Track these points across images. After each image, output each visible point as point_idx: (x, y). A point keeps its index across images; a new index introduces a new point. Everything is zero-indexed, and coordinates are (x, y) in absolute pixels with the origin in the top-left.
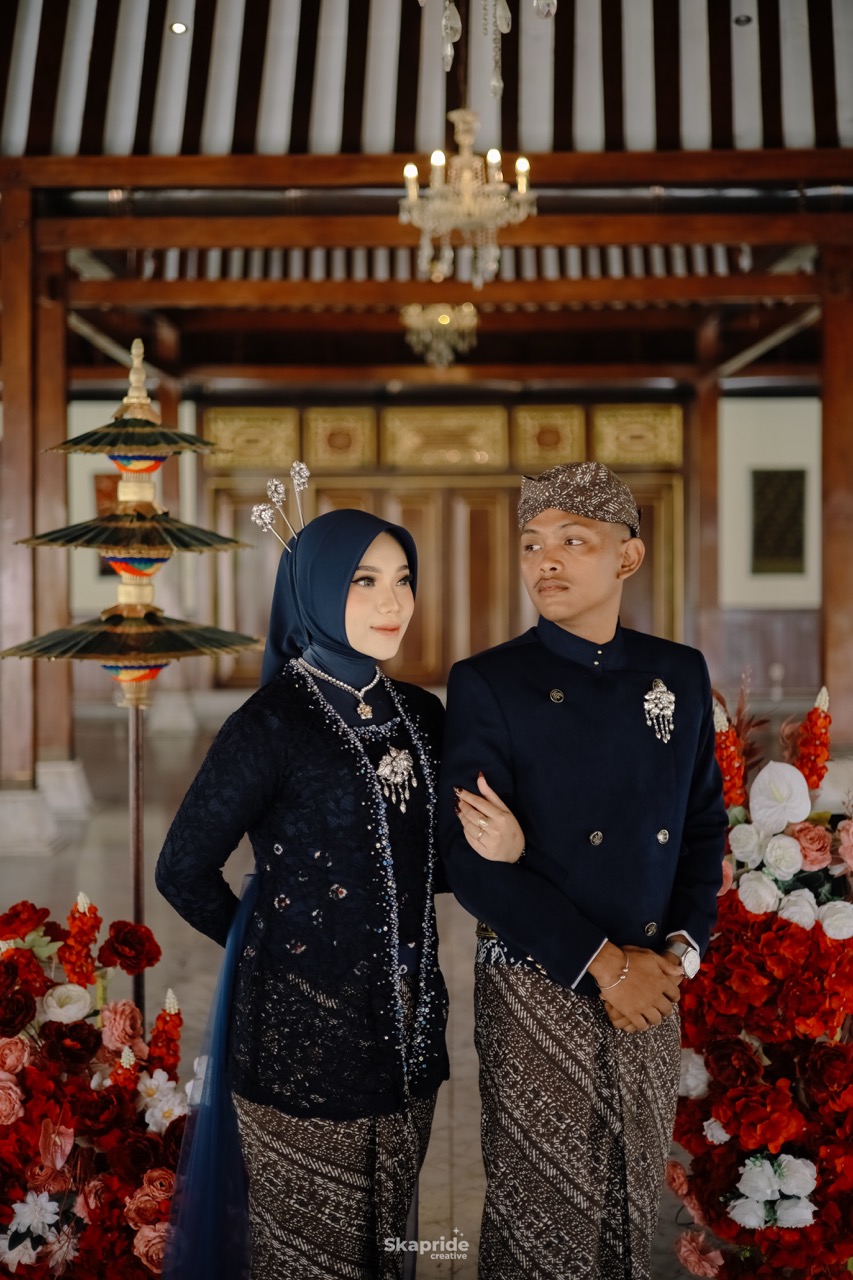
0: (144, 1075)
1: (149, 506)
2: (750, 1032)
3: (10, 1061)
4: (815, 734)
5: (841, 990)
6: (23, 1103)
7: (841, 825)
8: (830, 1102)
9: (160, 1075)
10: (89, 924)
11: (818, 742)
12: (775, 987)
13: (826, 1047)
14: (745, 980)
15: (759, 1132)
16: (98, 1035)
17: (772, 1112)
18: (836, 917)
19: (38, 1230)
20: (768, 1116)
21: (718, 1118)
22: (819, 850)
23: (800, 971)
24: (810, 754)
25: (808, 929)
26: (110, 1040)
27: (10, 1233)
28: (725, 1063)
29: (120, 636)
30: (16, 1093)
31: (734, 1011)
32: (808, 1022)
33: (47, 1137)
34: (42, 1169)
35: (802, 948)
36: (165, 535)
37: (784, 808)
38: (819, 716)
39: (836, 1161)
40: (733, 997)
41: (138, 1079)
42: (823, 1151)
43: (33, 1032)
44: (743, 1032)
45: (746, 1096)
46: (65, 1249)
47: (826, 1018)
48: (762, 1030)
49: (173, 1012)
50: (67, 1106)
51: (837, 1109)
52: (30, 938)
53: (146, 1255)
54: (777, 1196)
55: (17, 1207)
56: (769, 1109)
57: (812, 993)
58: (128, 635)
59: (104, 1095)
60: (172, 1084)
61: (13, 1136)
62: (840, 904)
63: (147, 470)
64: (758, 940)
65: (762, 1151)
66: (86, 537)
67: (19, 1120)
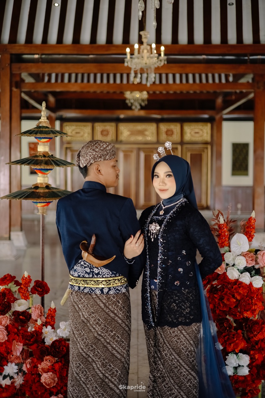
0: (44, 327)
1: (47, 153)
2: (230, 316)
3: (3, 323)
4: (251, 225)
5: (258, 303)
6: (7, 335)
7: (258, 252)
8: (254, 337)
9: (49, 327)
10: (28, 281)
11: (252, 227)
12: (238, 302)
13: (253, 320)
14: (228, 300)
15: (232, 346)
16: (30, 315)
17: (236, 340)
18: (256, 281)
19: (11, 375)
20: (235, 342)
21: (220, 342)
22: (252, 260)
23: (245, 297)
24: (249, 231)
25: (248, 284)
26: (34, 317)
27: (3, 375)
28: (222, 325)
29: (38, 192)
30: (5, 333)
31: (225, 309)
32: (248, 313)
33: (14, 346)
34: (13, 356)
35: (246, 290)
36: (52, 162)
37: (241, 247)
38: (252, 220)
39: (256, 355)
40: (225, 305)
42: (252, 352)
43: (10, 314)
44: (228, 316)
45: (228, 335)
46: (20, 380)
47: (253, 312)
48: (234, 316)
49: (53, 308)
50: (21, 336)
51: (256, 340)
52: (10, 285)
53: (45, 382)
54: (237, 365)
55: (5, 367)
56: (235, 339)
57: (249, 304)
58: (40, 192)
59: (32, 334)
60: (53, 330)
61: (4, 346)
62: (257, 277)
63: (47, 142)
64: (232, 288)
65: (233, 352)
66: (28, 162)
67: (6, 341)
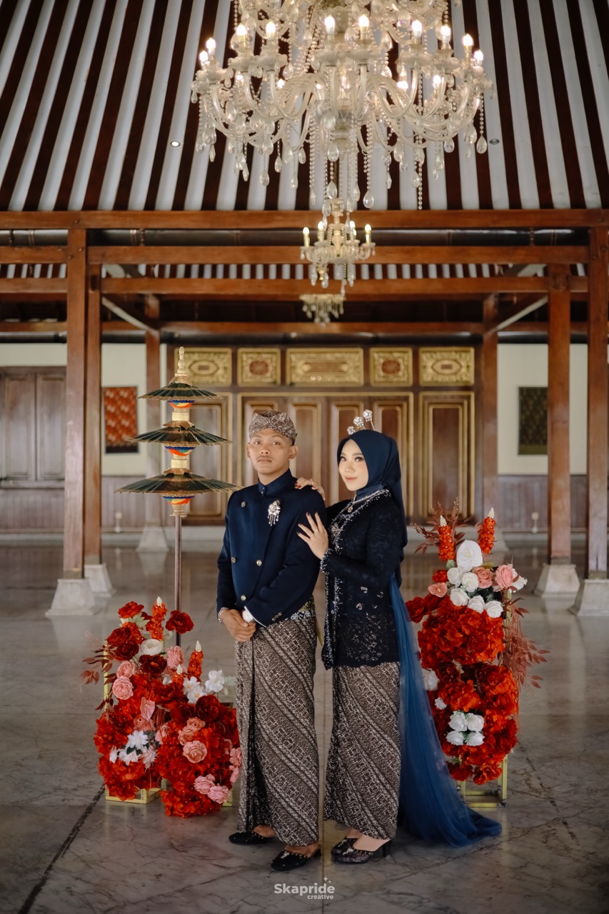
0: (186, 679)
1: (186, 423)
2: (456, 660)
3: (127, 672)
4: (488, 529)
5: (495, 640)
6: (133, 690)
8: (491, 691)
9: (193, 679)
10: (162, 611)
11: (489, 532)
12: (466, 638)
13: (489, 666)
14: (452, 635)
15: (459, 702)
16: (165, 662)
17: (465, 694)
18: (493, 608)
19: (139, 747)
20: (463, 695)
21: (441, 697)
22: (487, 579)
23: (477, 632)
24: (485, 538)
25: (480, 613)
26: (170, 664)
27: (126, 748)
28: (445, 673)
29: (173, 482)
30: (130, 685)
31: (448, 649)
32: (481, 655)
33: (144, 705)
34: (140, 720)
35: (478, 621)
36: (194, 437)
37: (471, 561)
38: (490, 521)
39: (493, 716)
40: (448, 643)
41: (183, 681)
42: (488, 712)
43: (136, 660)
44: (453, 660)
45: (453, 687)
46: (150, 756)
47: (489, 653)
48: (462, 660)
49: (199, 651)
50: (152, 691)
51: (494, 694)
52: (135, 617)
53: (189, 755)
54: (466, 730)
55: (129, 736)
56: (463, 692)
57: (482, 641)
58: (177, 482)
59: (169, 688)
60: (199, 683)
61: (128, 705)
62: (495, 602)
63: (185, 407)
64: (458, 617)
65: (461, 709)
66: (159, 438)
67: (131, 697)
